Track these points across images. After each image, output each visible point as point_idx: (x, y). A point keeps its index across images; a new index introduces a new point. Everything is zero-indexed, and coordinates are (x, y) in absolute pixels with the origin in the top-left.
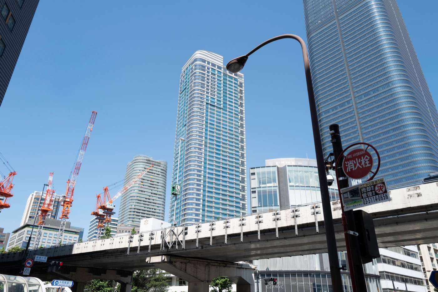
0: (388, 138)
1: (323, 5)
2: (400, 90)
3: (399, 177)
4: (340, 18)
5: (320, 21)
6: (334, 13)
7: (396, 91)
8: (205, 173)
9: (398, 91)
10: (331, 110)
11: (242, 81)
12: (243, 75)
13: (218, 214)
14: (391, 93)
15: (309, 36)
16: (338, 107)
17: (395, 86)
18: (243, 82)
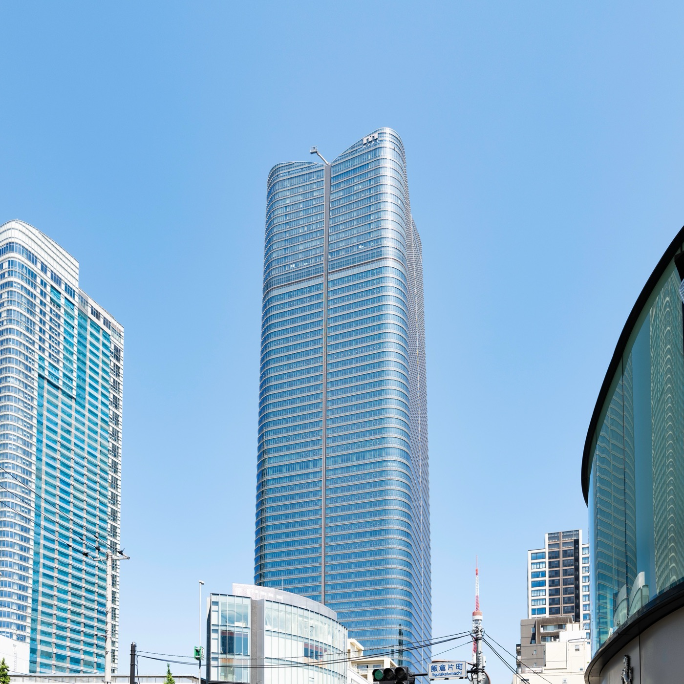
0: (361, 545)
1: (306, 228)
2: (394, 468)
3: (363, 608)
4: (332, 277)
5: (294, 265)
6: (322, 258)
7: (389, 468)
8: (38, 536)
9: (392, 468)
10: (284, 469)
11: (119, 344)
12: (122, 329)
13: (63, 622)
14: (381, 469)
15: (268, 292)
16: (298, 467)
17: (389, 458)
18: (122, 347)
